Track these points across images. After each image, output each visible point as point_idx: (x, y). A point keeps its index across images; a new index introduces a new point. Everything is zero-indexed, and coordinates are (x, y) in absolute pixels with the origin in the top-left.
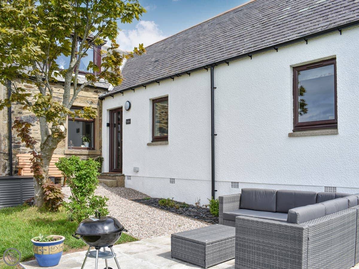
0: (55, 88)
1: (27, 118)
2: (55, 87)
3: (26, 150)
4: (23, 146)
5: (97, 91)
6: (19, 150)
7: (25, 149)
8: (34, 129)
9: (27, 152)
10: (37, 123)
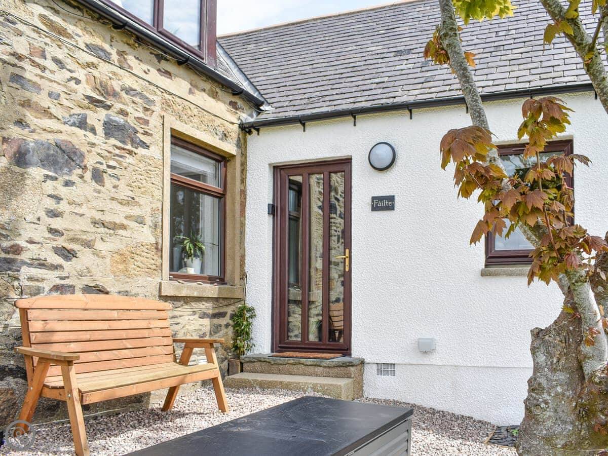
0: (138, 62)
1: (49, 149)
2: (137, 58)
3: (43, 280)
4: (30, 265)
5: (236, 103)
6: (17, 279)
7: (40, 276)
8: (71, 198)
9: (47, 289)
10: (82, 177)
